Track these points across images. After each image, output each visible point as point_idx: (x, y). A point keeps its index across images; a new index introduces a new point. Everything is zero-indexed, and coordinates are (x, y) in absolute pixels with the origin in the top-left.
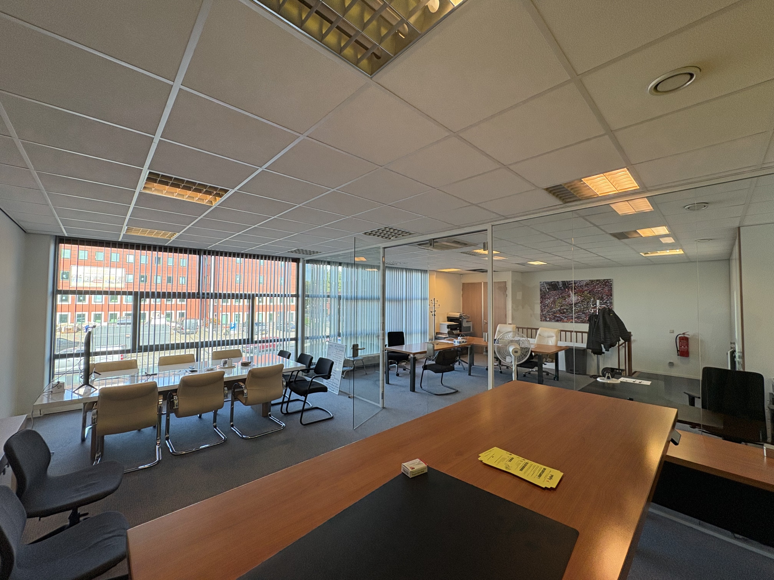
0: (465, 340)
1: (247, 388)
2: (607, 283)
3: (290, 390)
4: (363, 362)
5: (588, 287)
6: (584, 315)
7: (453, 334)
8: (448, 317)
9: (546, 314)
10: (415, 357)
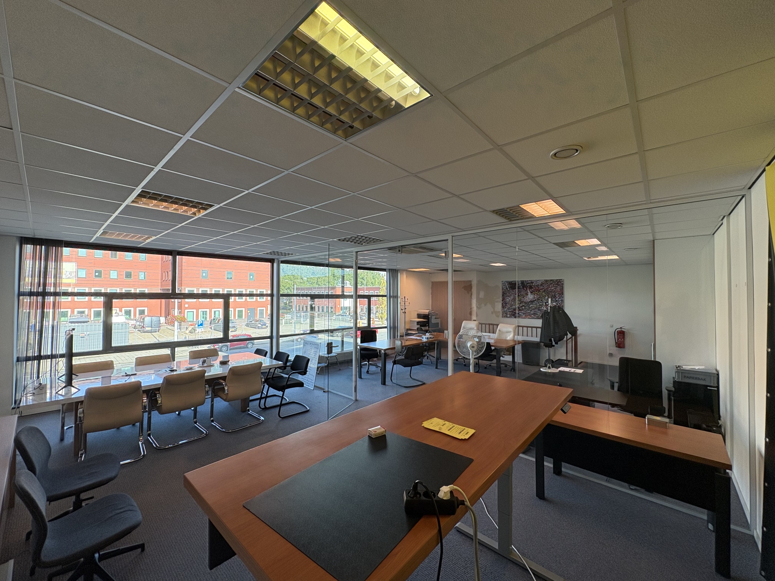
0: (432, 336)
1: (228, 385)
2: (559, 283)
3: (268, 386)
4: (337, 358)
5: (543, 287)
6: (539, 312)
7: (422, 330)
8: (418, 314)
9: (506, 311)
10: (386, 353)
